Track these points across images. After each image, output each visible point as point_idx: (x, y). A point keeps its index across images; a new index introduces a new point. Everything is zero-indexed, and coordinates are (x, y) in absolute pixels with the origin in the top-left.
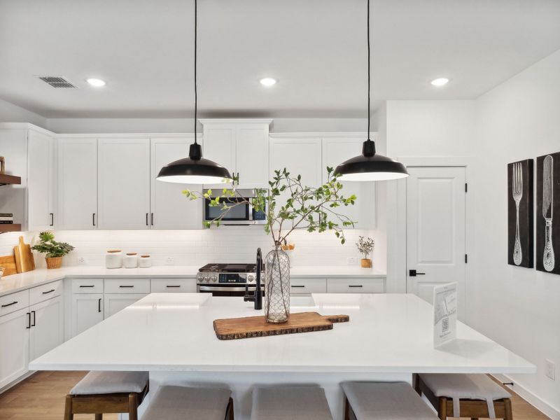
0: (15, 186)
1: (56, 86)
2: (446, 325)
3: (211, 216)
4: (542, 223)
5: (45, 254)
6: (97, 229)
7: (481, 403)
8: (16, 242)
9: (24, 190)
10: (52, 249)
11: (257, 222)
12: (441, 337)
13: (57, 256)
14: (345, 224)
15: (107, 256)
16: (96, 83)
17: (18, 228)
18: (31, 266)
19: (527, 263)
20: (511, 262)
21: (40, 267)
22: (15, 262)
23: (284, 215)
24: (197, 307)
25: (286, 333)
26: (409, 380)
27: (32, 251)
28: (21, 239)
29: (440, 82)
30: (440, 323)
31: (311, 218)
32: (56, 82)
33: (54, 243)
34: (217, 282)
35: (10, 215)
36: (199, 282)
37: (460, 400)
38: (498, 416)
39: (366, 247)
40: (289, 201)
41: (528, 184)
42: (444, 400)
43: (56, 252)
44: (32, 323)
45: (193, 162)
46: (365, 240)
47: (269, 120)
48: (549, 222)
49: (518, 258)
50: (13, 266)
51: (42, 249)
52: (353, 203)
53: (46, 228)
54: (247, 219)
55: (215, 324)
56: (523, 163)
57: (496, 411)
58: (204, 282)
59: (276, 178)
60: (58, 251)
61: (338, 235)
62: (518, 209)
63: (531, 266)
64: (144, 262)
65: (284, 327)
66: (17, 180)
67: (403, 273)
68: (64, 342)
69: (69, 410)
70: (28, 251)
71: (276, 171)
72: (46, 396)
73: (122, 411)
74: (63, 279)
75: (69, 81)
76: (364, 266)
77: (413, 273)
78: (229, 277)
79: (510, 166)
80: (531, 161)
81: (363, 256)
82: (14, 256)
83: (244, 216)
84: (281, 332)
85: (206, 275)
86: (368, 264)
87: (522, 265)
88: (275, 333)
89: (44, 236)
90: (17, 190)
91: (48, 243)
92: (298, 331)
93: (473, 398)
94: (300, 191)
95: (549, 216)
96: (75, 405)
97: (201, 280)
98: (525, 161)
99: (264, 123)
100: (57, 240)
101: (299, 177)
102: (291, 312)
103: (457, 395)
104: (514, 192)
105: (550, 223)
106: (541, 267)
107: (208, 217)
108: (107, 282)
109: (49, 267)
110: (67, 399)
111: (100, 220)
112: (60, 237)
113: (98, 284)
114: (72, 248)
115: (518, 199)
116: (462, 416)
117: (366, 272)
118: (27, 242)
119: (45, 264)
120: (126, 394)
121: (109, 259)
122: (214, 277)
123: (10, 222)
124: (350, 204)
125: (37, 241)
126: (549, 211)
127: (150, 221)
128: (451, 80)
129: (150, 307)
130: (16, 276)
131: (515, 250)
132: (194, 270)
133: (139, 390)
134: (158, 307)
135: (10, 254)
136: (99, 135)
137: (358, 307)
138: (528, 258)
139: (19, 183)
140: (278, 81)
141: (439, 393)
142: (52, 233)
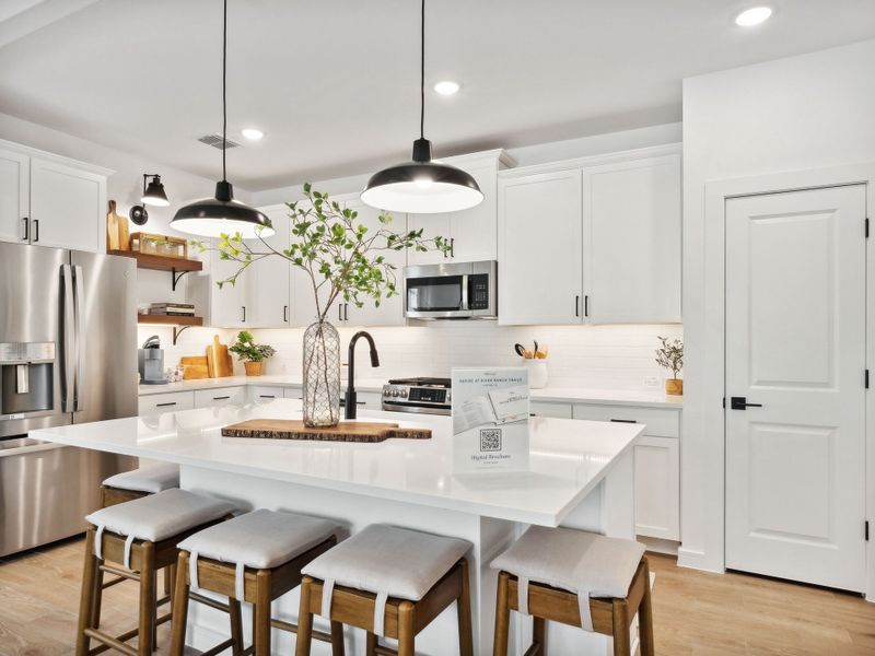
0: (197, 273)
5: (243, 359)
6: (290, 327)
7: (567, 597)
8: (211, 341)
10: (250, 352)
11: (476, 313)
13: (256, 360)
17: (199, 322)
18: (227, 368)
21: (238, 374)
22: (207, 364)
27: (230, 353)
28: (217, 337)
29: (753, 18)
30: (473, 433)
33: (252, 344)
34: (407, 399)
35: (191, 307)
37: (531, 582)
38: (597, 628)
39: (675, 355)
43: (255, 356)
45: (221, 203)
47: (498, 152)
50: (204, 368)
51: (240, 350)
53: (246, 328)
58: (391, 399)
60: (258, 354)
66: (198, 266)
70: (225, 353)
77: (739, 404)
78: (423, 393)
81: (669, 373)
82: (207, 358)
84: (330, 438)
86: (677, 388)
89: (244, 337)
90: (202, 277)
91: (247, 345)
93: (553, 584)
97: (387, 397)
100: (255, 342)
108: (287, 392)
109: (247, 374)
111: (291, 315)
112: (259, 340)
118: (223, 342)
119: (244, 371)
123: (191, 315)
125: (230, 340)
130: (207, 380)
135: (201, 353)
139: (201, 269)
140: (462, 86)
142: (249, 332)
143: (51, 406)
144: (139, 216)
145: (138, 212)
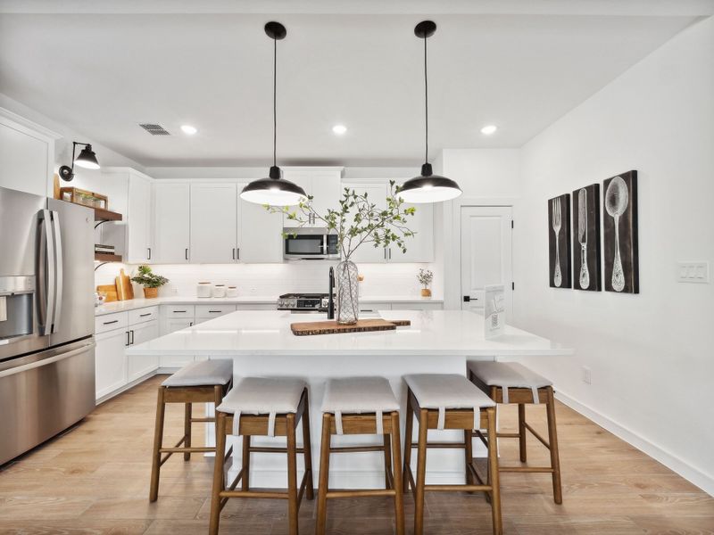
0: (117, 222)
1: (154, 133)
2: (495, 321)
3: (291, 251)
4: (578, 247)
5: (142, 286)
6: (190, 263)
7: (528, 391)
8: (118, 273)
9: (125, 227)
10: (149, 281)
11: (331, 256)
12: (491, 330)
13: (154, 286)
14: (406, 235)
15: (198, 287)
16: (189, 130)
17: (119, 259)
18: (130, 295)
19: (566, 284)
20: (552, 285)
21: (138, 297)
22: (117, 290)
23: (353, 232)
24: (278, 331)
25: (355, 331)
26: (463, 372)
27: (132, 282)
28: (122, 271)
29: (489, 130)
30: (490, 319)
31: (376, 234)
32: (155, 129)
33: (151, 275)
34: (296, 307)
35: (112, 248)
36: (279, 307)
37: (509, 388)
38: (541, 402)
39: (426, 279)
40: (357, 215)
41: (566, 216)
42: (495, 388)
43: (153, 284)
44: (131, 341)
45: (273, 180)
46: (425, 273)
47: (342, 168)
48: (584, 246)
49: (558, 281)
50: (114, 294)
51: (140, 280)
52: (413, 214)
53: (144, 261)
54: (322, 253)
55: (292, 326)
56: (562, 197)
57: (540, 398)
58: (284, 307)
59: (345, 196)
60: (155, 282)
61: (400, 245)
62: (557, 238)
63: (570, 287)
64: (231, 292)
65: (353, 327)
66: (119, 217)
67: (459, 300)
68: (159, 336)
69: (161, 401)
70: (128, 282)
71: (346, 189)
72: (142, 404)
73: (209, 400)
74: (159, 305)
75: (165, 129)
76: (424, 295)
77: (467, 299)
78: (306, 302)
79: (550, 202)
80: (568, 196)
81: (423, 286)
82: (116, 286)
83: (320, 251)
84: (350, 331)
85: (286, 302)
86: (428, 293)
87: (562, 286)
88: (345, 331)
89: (143, 269)
90: (118, 226)
91: (146, 276)
92: (365, 330)
93: (520, 386)
94: (366, 207)
95: (584, 241)
96: (167, 394)
97: (281, 306)
98: (563, 196)
99: (336, 170)
100: (153, 273)
101: (366, 195)
102: (359, 319)
103: (505, 384)
104: (554, 223)
105: (586, 247)
106: (578, 287)
107: (287, 252)
108: (198, 308)
109: (146, 296)
110: (159, 390)
111: (192, 255)
112: (157, 271)
113: (190, 310)
114: (167, 280)
115: (557, 229)
116: (510, 402)
117: (426, 299)
118: (127, 273)
119: (143, 294)
120: (212, 386)
121: (200, 289)
122: (294, 302)
123: (112, 253)
124: (410, 214)
125: (136, 273)
126: (584, 236)
127: (236, 255)
128: (498, 128)
129: (235, 332)
130: (116, 303)
131: (556, 274)
132: (276, 298)
133: (224, 382)
134: (243, 331)
135: (113, 283)
136: (192, 180)
137: (419, 331)
138: (567, 279)
139: (121, 220)
140: (348, 129)
141: (490, 383)
142: (149, 266)
143: (30, 332)
144: (67, 173)
145: (65, 171)
